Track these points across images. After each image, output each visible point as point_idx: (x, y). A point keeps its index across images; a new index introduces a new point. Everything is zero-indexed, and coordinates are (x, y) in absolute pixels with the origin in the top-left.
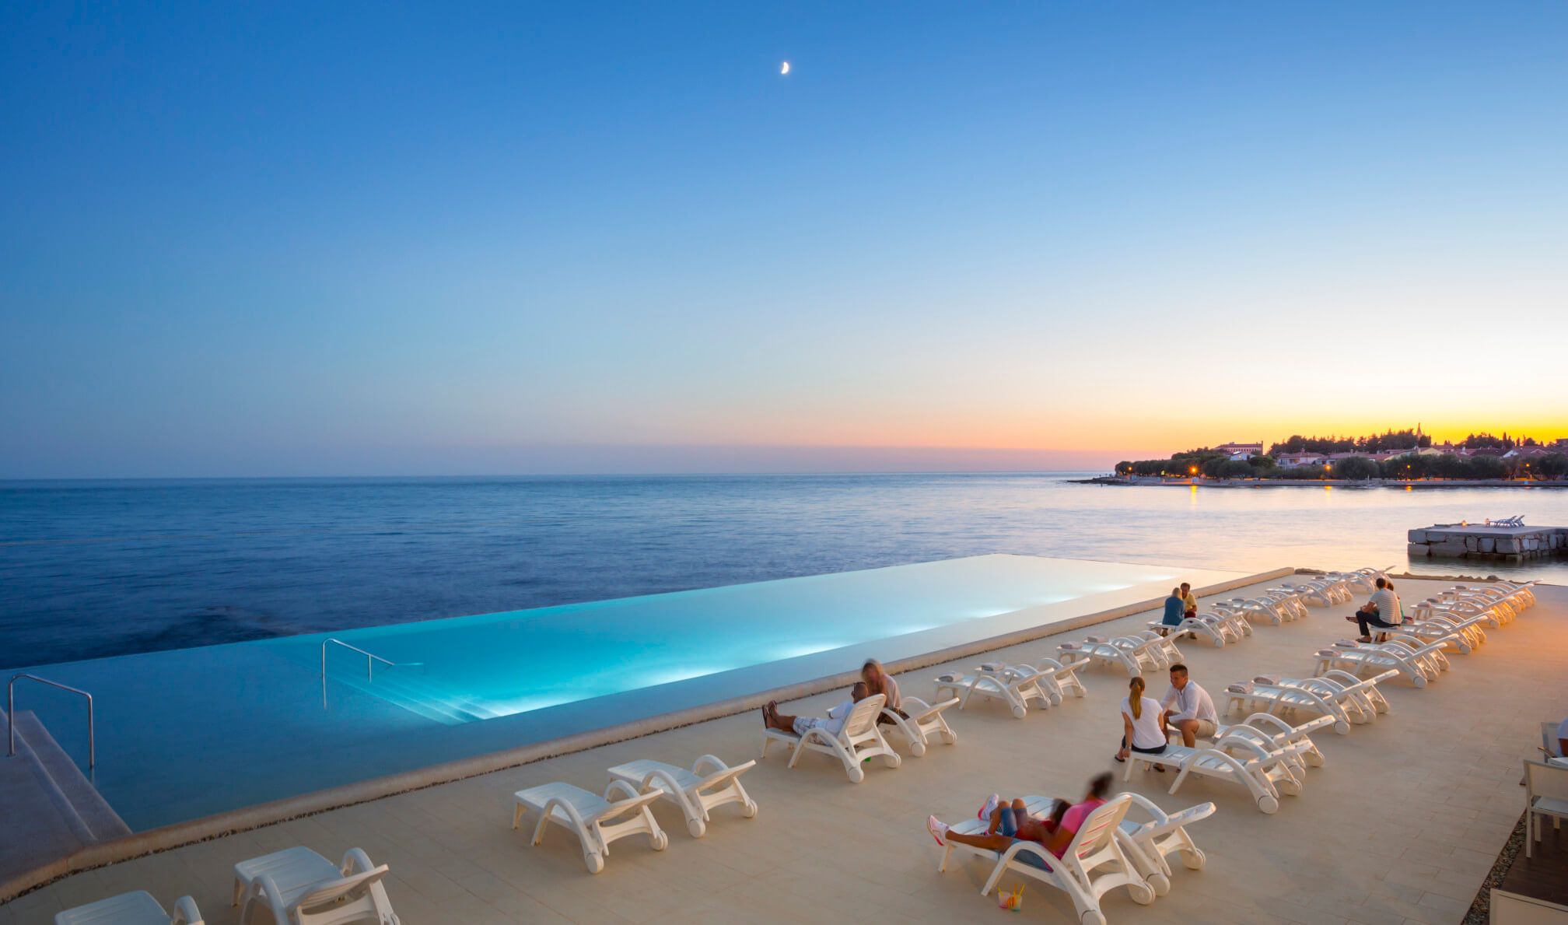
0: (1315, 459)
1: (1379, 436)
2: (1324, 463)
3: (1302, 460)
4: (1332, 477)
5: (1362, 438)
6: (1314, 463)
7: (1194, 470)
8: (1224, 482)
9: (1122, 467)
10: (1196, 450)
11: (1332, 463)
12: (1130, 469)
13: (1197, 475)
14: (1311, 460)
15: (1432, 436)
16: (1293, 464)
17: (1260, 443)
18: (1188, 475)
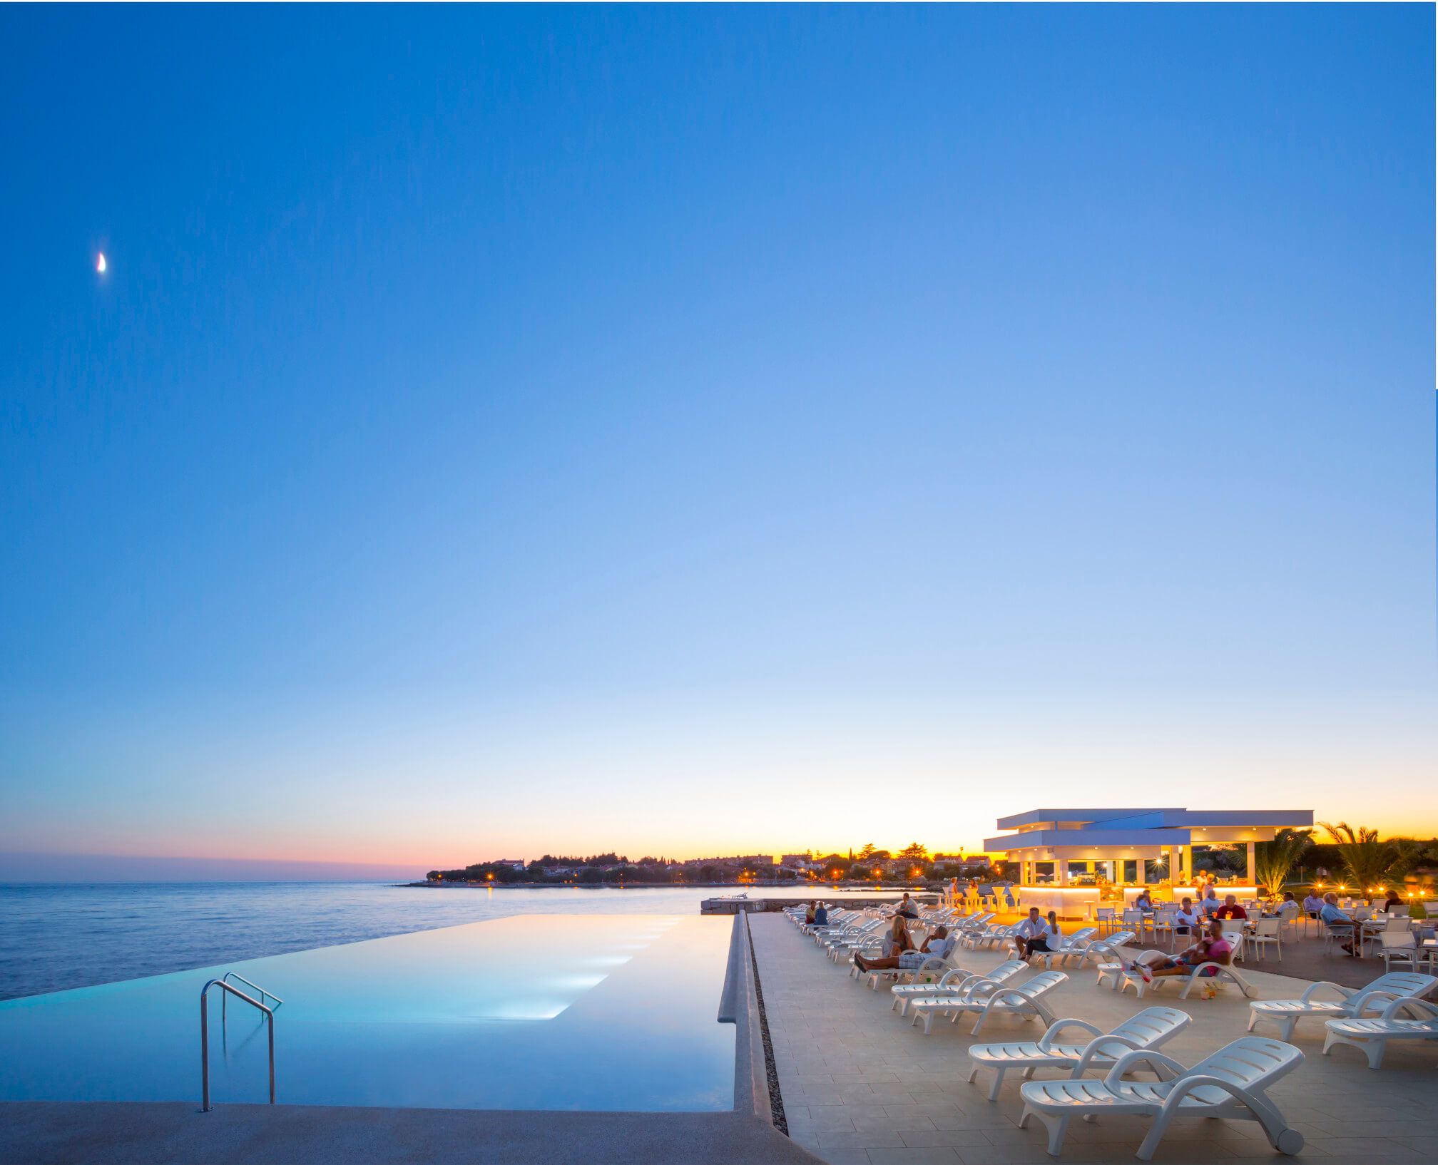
0: (567, 870)
1: (597, 856)
2: (572, 872)
3: (559, 871)
4: (578, 882)
5: (588, 858)
6: (566, 872)
7: (490, 877)
8: (511, 885)
9: (433, 875)
10: (482, 863)
11: (577, 873)
12: (440, 876)
13: (493, 880)
14: (564, 870)
15: (627, 856)
16: (553, 873)
17: (522, 859)
18: (486, 880)
